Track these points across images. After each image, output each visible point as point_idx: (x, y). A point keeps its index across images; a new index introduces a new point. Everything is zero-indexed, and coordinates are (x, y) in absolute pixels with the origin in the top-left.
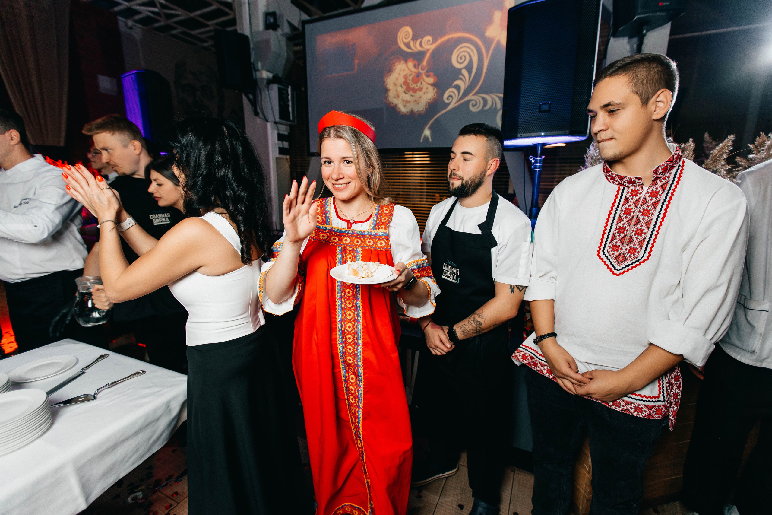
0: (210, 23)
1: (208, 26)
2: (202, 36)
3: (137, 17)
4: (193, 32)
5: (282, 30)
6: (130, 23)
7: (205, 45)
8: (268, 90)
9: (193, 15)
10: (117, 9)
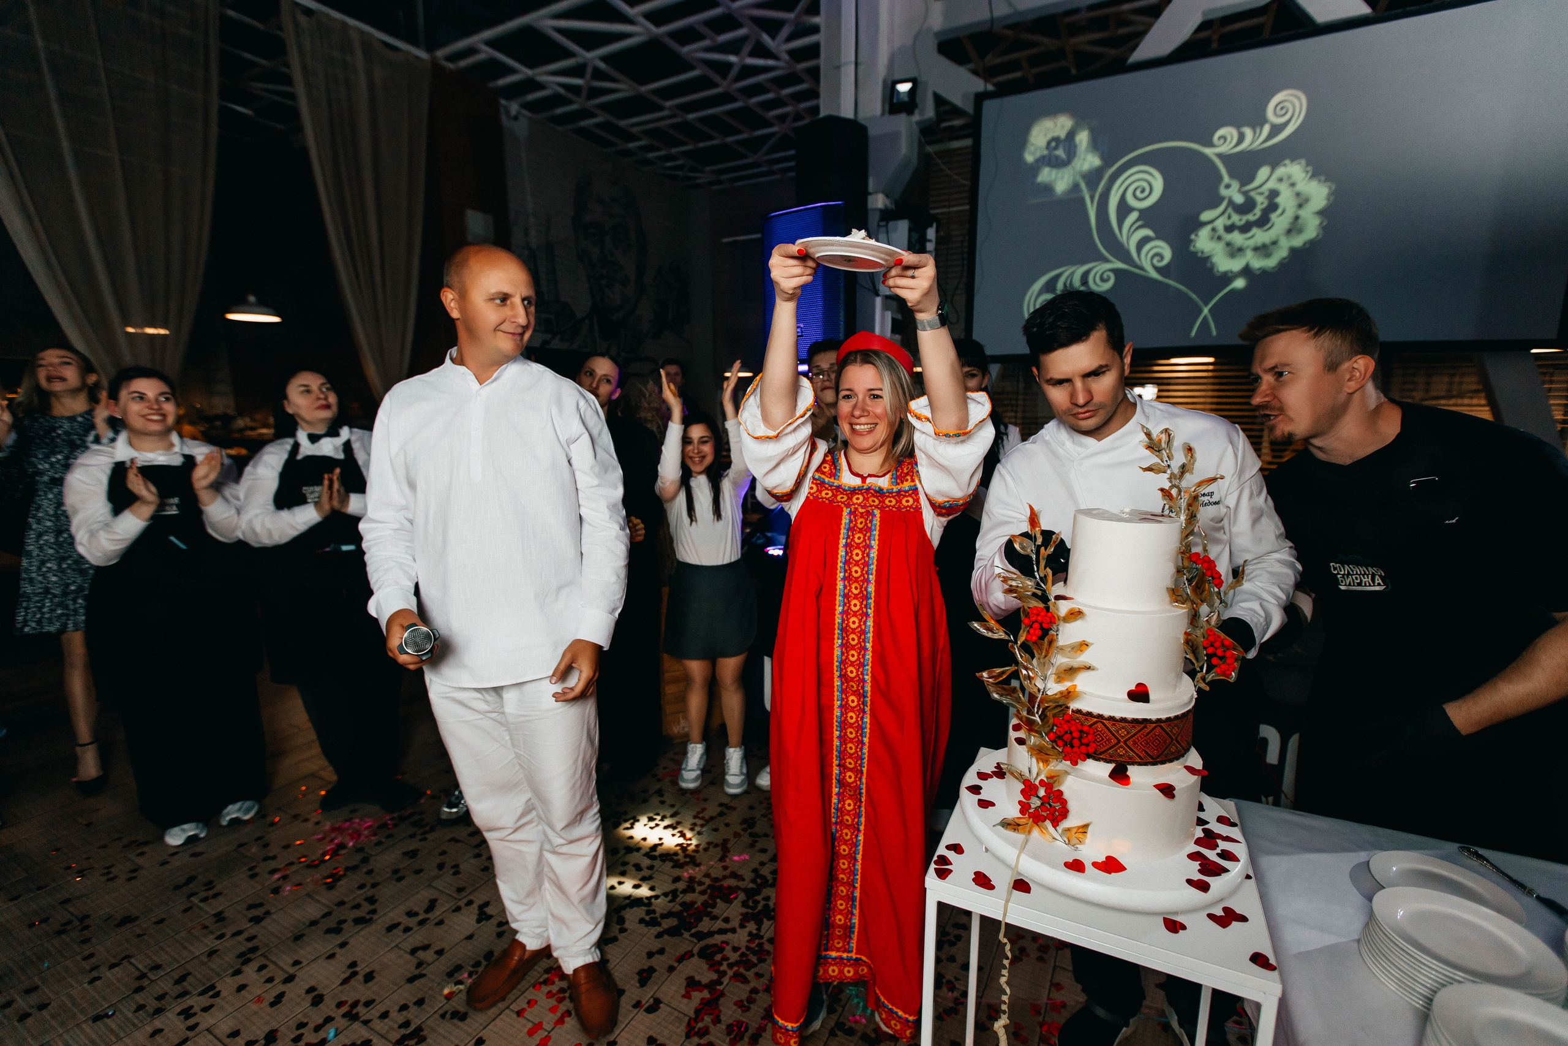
0: (669, 104)
1: (661, 108)
2: (635, 130)
3: (531, 97)
4: (623, 123)
5: (921, 113)
6: (514, 107)
7: (631, 145)
8: (887, 232)
9: (644, 89)
10: (502, 82)
